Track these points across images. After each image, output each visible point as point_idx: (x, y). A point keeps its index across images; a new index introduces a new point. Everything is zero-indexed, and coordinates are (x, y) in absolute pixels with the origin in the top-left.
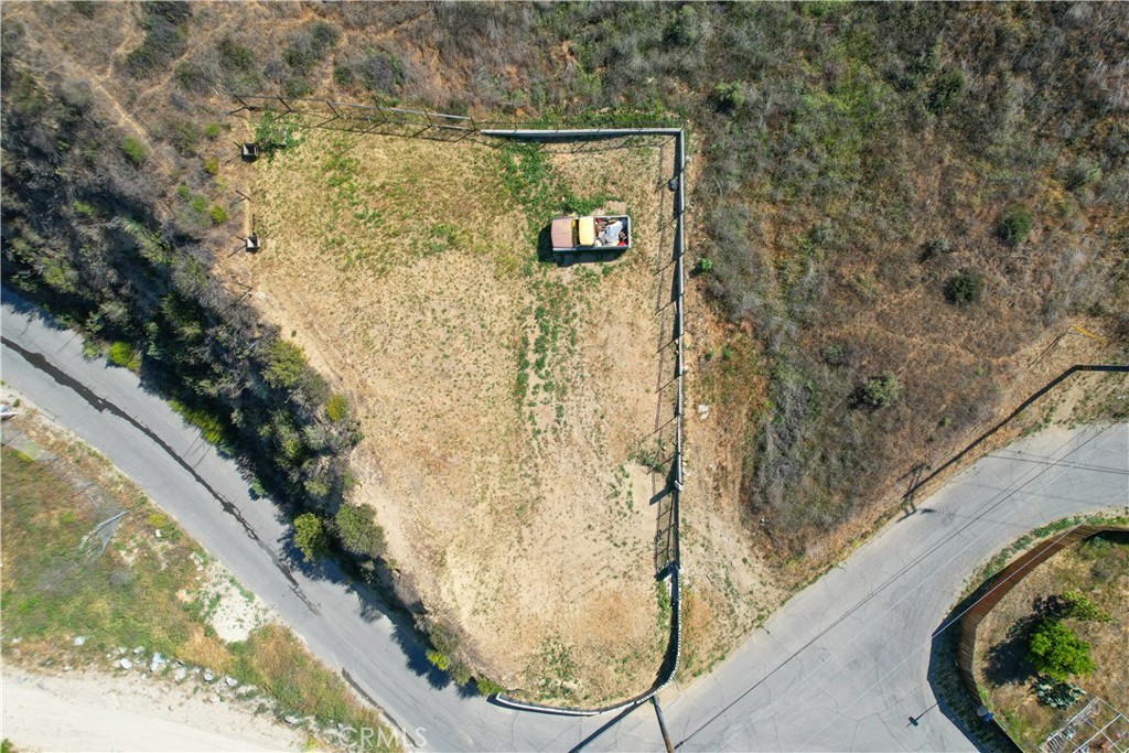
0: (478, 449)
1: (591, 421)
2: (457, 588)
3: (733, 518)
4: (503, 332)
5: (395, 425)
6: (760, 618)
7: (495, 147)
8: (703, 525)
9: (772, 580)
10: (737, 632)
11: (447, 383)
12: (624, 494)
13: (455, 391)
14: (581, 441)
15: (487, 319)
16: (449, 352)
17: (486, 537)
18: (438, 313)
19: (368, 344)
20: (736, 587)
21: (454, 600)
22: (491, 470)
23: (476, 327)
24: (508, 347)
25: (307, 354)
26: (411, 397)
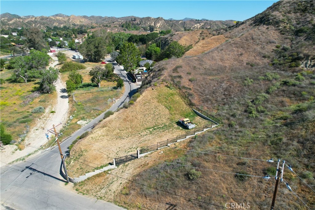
0: (131, 126)
1: (147, 139)
2: (98, 132)
3: (134, 173)
4: (158, 122)
5: (131, 112)
6: (101, 198)
7: (191, 111)
8: (129, 169)
9: (116, 194)
10: (94, 194)
11: (143, 117)
12: (131, 150)
13: (142, 118)
14: (141, 140)
15: (159, 119)
16: (149, 115)
17: (111, 134)
18: (156, 111)
19: (145, 103)
20: (111, 185)
21: (95, 133)
22: (127, 130)
23: (156, 117)
24: (155, 124)
25: (139, 98)
26: (138, 113)
